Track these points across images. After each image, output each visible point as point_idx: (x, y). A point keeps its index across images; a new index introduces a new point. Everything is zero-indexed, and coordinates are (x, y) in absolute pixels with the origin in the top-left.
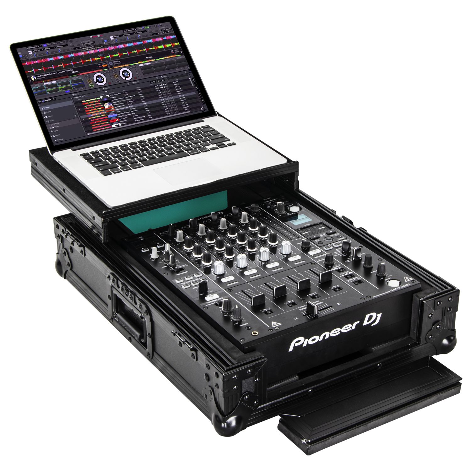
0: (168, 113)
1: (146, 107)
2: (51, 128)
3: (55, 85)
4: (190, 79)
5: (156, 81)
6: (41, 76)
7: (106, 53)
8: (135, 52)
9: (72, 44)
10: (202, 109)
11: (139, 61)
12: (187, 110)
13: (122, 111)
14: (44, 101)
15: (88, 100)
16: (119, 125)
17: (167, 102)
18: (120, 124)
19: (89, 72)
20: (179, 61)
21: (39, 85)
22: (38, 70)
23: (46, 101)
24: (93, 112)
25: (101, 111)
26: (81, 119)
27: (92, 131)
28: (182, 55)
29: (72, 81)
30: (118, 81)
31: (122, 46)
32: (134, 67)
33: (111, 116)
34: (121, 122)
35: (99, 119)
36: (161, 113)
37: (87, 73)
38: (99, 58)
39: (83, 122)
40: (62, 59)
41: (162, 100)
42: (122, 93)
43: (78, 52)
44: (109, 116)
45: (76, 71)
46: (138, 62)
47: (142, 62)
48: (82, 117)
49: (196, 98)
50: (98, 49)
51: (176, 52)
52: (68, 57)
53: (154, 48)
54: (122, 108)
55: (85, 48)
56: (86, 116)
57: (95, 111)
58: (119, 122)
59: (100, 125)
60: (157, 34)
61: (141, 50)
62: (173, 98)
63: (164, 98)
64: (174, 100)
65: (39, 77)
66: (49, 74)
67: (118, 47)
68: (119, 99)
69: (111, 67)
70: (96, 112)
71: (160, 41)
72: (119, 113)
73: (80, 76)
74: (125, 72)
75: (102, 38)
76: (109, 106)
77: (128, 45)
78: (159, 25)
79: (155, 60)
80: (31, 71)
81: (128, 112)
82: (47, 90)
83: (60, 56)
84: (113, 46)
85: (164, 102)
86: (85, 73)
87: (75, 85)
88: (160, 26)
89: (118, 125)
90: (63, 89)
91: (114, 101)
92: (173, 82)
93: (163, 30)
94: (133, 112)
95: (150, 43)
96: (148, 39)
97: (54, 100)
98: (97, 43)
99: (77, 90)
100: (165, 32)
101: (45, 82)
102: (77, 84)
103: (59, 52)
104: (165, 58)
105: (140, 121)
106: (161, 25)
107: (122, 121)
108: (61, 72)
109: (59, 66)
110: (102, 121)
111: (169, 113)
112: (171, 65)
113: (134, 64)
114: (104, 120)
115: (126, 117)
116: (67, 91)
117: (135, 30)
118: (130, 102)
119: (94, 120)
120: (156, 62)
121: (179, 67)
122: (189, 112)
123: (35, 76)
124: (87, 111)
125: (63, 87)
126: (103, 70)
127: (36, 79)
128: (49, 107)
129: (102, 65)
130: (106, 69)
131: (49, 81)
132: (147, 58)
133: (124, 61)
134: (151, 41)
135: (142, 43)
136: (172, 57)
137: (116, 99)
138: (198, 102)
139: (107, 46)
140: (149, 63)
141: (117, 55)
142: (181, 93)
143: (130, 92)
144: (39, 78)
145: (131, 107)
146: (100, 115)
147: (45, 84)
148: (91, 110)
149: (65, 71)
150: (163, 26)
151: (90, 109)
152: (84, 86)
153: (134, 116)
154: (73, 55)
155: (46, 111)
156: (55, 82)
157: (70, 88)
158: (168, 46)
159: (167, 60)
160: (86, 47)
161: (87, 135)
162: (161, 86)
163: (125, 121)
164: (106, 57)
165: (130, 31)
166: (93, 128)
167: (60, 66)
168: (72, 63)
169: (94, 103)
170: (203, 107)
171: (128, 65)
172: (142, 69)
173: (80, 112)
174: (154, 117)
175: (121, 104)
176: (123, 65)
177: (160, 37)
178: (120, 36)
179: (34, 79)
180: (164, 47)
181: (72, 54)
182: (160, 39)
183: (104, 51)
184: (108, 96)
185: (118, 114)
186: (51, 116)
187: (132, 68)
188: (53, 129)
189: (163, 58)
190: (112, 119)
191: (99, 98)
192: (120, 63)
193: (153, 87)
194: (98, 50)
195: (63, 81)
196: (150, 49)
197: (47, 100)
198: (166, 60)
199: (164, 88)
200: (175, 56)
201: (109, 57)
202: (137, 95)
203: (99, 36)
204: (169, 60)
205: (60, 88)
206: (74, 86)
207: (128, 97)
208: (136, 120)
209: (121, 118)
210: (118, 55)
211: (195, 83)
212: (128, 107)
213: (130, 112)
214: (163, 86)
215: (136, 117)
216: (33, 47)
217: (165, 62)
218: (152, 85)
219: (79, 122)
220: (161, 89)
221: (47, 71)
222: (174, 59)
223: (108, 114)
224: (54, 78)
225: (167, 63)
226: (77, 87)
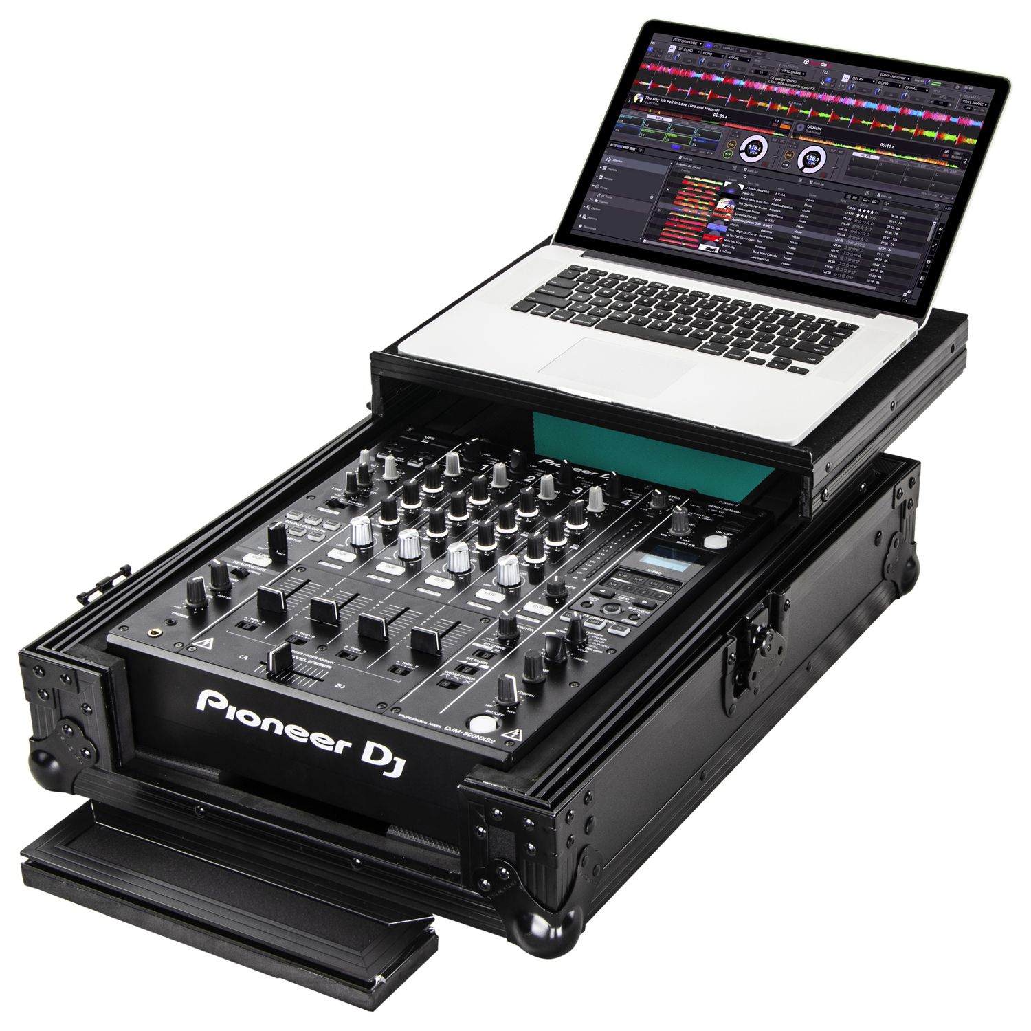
0: (829, 270)
1: (795, 240)
2: (591, 200)
3: (664, 126)
4: (935, 223)
5: (861, 198)
6: (654, 99)
7: (808, 103)
8: (868, 123)
9: (759, 61)
10: (905, 295)
11: (859, 145)
12: (872, 282)
13: (742, 227)
14: (621, 147)
15: (699, 179)
16: (714, 250)
17: (846, 248)
18: (718, 248)
19: (745, 128)
20: (944, 178)
21: (637, 113)
22: (660, 86)
23: (625, 147)
24: (687, 205)
25: (705, 208)
26: (656, 208)
27: (656, 238)
28: (961, 166)
29: (699, 132)
30: (785, 167)
31: (853, 102)
32: (840, 152)
33: (714, 228)
34: (723, 245)
35: (688, 222)
36: (814, 264)
37: (741, 127)
38: (785, 108)
39: (656, 215)
40: (717, 82)
41: (838, 240)
42: (772, 193)
43: (757, 80)
44: (710, 226)
45: (722, 116)
46: (855, 146)
47: (865, 150)
48: (661, 205)
49: (912, 266)
50: (799, 89)
51: (953, 157)
52: (731, 85)
53: (913, 131)
54: (747, 221)
55: (776, 79)
56: (668, 206)
57: (694, 203)
58: (718, 245)
59: (680, 234)
60: (946, 104)
61: (882, 125)
62: (864, 245)
63: (846, 238)
64: (862, 251)
65: (649, 100)
66: (671, 100)
67: (842, 100)
68: (757, 201)
69: (795, 135)
70: (693, 206)
71: (939, 122)
72: (733, 228)
73: (720, 127)
74: (813, 155)
75: (825, 72)
76: (726, 207)
77: (865, 104)
78: (966, 87)
79: (894, 155)
80: (644, 83)
81: (752, 234)
82: (643, 130)
83: (719, 76)
84: (833, 95)
85: (840, 246)
86: (736, 126)
87: (699, 141)
88: (968, 91)
89: (712, 250)
90: (672, 139)
91: (743, 201)
92: (893, 216)
93: (966, 101)
94: (760, 239)
95: (916, 117)
96: (918, 108)
97: (641, 152)
98: (806, 79)
99: (695, 150)
100: (965, 108)
101: (652, 113)
102: (703, 140)
103: (723, 68)
104: (921, 160)
105: (759, 262)
106: (970, 91)
107: (726, 246)
108: (695, 107)
109: (700, 93)
110: (690, 228)
111: (830, 273)
112: (919, 178)
113: (844, 146)
114: (695, 229)
115: (740, 241)
116: (677, 145)
117: (906, 80)
118: (773, 216)
119: (677, 220)
120: (892, 161)
121: (933, 190)
122: (874, 288)
123: (644, 96)
124: (681, 198)
125: (676, 136)
126: (775, 134)
127: (641, 101)
128: (619, 161)
129: (780, 123)
130: (782, 135)
131: (661, 115)
132: (882, 145)
133: (829, 133)
134: (921, 114)
135: (898, 110)
136: (936, 163)
137: (750, 200)
138: (909, 277)
139: (822, 91)
140: (877, 158)
141: (827, 116)
142: (889, 244)
143: (789, 198)
144: (648, 103)
145: (767, 226)
146: (696, 216)
147: (650, 116)
148: (686, 200)
149: (702, 108)
150: (974, 95)
151: (687, 197)
152: (714, 149)
153: (756, 246)
154: (743, 83)
155: (609, 165)
156: (670, 120)
157: (686, 141)
158: (947, 137)
159: (920, 166)
160: (780, 77)
161: (642, 240)
162: (861, 213)
163: (732, 247)
164: (802, 111)
165: (895, 79)
166: (664, 234)
167: (703, 94)
168: (729, 99)
169: (704, 189)
170: (909, 292)
171: (831, 144)
172: (851, 163)
173: (665, 194)
174: (792, 266)
175: (753, 212)
176: (821, 139)
177: (947, 114)
178: (866, 80)
179: (639, 100)
180: (938, 136)
181: (744, 81)
182: (943, 118)
183: (808, 99)
184: (742, 187)
185: (729, 230)
186: (609, 179)
187: (834, 153)
188: (593, 204)
189: (915, 159)
190: (711, 233)
191: (720, 184)
192: (819, 133)
193: (844, 207)
194: (798, 93)
195: (685, 124)
196: (904, 129)
197: (627, 148)
198: (889, 160)
199: (863, 219)
200: (943, 164)
201: (808, 112)
202: (798, 209)
203: (824, 64)
204: (924, 167)
205: (669, 135)
206: (695, 142)
207: (778, 205)
208: (755, 255)
209: (729, 238)
210: (830, 116)
211: (937, 236)
212: (759, 224)
213: (755, 235)
214: (865, 214)
215: (759, 251)
216: (684, 41)
217: (913, 169)
218: (845, 201)
219: (647, 212)
220: (854, 218)
221: (673, 94)
222: (936, 169)
223: (712, 220)
224: (674, 112)
225: (914, 172)
226: (700, 146)
